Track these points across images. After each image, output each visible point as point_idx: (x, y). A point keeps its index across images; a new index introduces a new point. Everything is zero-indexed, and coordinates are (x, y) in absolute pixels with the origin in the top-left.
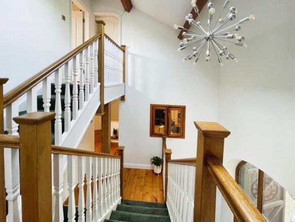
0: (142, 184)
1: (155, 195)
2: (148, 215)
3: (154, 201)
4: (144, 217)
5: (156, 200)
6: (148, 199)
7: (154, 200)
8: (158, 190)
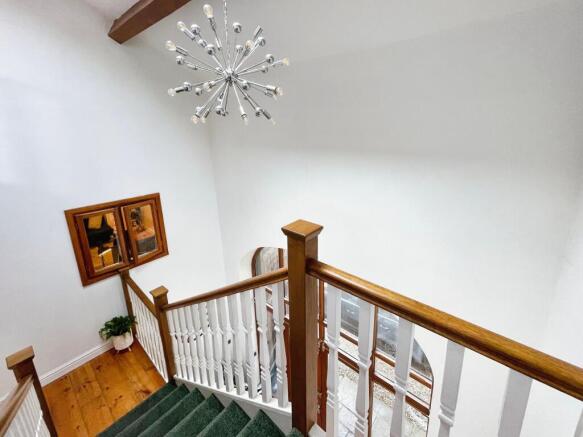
0: (97, 391)
1: (140, 385)
2: (157, 422)
3: (144, 398)
4: (152, 431)
5: (147, 392)
6: (129, 404)
7: (141, 395)
8: (141, 373)
